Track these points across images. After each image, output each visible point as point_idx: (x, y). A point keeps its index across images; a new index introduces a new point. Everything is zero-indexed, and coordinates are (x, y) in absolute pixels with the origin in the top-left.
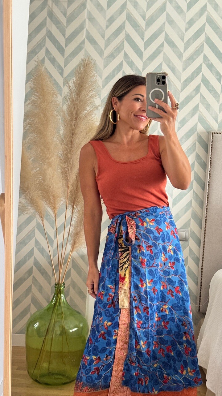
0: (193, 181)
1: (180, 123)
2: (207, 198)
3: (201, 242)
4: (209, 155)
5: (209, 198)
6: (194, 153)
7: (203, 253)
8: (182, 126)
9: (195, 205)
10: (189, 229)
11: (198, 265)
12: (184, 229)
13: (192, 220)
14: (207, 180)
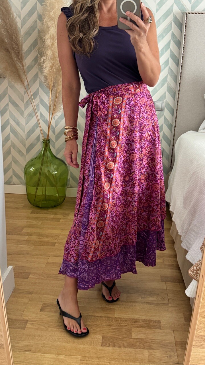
0: (169, 58)
1: (158, 4)
2: (180, 73)
3: (174, 112)
4: (183, 34)
5: (182, 73)
6: (170, 33)
7: (176, 120)
8: (160, 8)
9: (170, 79)
10: (165, 101)
11: (171, 130)
12: (160, 101)
13: (167, 93)
14: (181, 57)
